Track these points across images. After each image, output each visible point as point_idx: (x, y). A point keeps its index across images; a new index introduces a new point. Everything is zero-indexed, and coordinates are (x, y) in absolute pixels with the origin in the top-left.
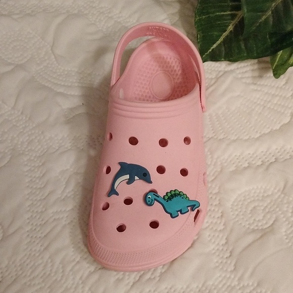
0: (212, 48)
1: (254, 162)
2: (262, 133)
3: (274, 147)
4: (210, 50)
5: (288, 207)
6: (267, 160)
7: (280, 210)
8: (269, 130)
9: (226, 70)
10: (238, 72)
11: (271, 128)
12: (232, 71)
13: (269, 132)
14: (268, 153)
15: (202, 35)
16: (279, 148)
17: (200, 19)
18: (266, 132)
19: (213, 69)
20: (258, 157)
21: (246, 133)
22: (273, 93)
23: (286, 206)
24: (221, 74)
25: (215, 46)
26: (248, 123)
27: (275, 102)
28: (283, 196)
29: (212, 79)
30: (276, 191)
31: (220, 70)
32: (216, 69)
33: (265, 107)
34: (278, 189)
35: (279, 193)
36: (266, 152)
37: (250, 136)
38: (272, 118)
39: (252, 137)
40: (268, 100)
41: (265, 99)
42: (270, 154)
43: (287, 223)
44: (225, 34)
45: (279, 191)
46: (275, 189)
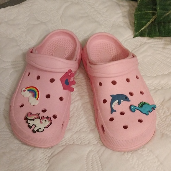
0: (141, 30)
1: (150, 88)
2: (158, 74)
3: (162, 82)
4: (140, 31)
5: (162, 111)
6: (157, 87)
7: (157, 112)
8: (162, 74)
9: (146, 42)
10: (152, 44)
11: (163, 73)
12: (149, 43)
13: (162, 75)
14: (159, 84)
15: (137, 22)
16: (165, 83)
17: (137, 14)
18: (160, 74)
19: (140, 40)
20: (153, 86)
21: (149, 73)
22: (168, 56)
23: (162, 110)
24: (143, 43)
25: (143, 29)
26: (152, 69)
27: (168, 61)
28: (161, 106)
29: (138, 45)
30: (158, 103)
31: (143, 41)
32: (141, 41)
33: (162, 62)
34: (159, 102)
35: (160, 104)
36: (158, 84)
37: (151, 75)
38: (164, 68)
39: (152, 75)
40: (165, 59)
41: (163, 58)
42: (160, 85)
43: (160, 118)
44: (149, 23)
45: (160, 103)
46: (158, 102)
